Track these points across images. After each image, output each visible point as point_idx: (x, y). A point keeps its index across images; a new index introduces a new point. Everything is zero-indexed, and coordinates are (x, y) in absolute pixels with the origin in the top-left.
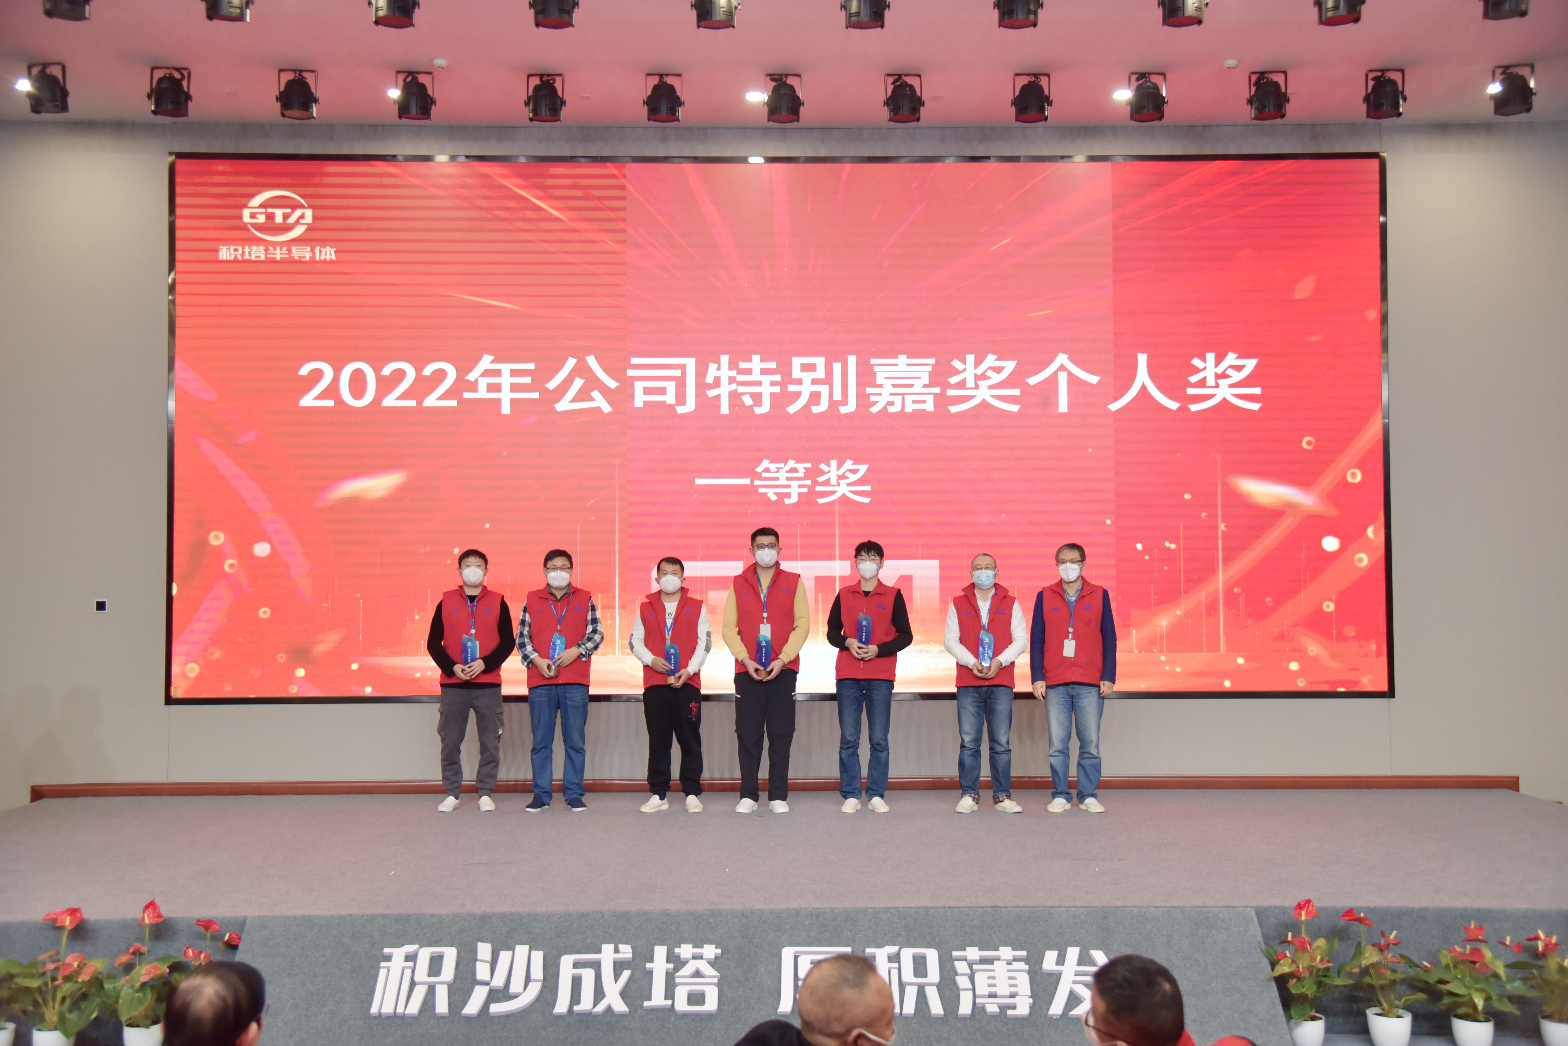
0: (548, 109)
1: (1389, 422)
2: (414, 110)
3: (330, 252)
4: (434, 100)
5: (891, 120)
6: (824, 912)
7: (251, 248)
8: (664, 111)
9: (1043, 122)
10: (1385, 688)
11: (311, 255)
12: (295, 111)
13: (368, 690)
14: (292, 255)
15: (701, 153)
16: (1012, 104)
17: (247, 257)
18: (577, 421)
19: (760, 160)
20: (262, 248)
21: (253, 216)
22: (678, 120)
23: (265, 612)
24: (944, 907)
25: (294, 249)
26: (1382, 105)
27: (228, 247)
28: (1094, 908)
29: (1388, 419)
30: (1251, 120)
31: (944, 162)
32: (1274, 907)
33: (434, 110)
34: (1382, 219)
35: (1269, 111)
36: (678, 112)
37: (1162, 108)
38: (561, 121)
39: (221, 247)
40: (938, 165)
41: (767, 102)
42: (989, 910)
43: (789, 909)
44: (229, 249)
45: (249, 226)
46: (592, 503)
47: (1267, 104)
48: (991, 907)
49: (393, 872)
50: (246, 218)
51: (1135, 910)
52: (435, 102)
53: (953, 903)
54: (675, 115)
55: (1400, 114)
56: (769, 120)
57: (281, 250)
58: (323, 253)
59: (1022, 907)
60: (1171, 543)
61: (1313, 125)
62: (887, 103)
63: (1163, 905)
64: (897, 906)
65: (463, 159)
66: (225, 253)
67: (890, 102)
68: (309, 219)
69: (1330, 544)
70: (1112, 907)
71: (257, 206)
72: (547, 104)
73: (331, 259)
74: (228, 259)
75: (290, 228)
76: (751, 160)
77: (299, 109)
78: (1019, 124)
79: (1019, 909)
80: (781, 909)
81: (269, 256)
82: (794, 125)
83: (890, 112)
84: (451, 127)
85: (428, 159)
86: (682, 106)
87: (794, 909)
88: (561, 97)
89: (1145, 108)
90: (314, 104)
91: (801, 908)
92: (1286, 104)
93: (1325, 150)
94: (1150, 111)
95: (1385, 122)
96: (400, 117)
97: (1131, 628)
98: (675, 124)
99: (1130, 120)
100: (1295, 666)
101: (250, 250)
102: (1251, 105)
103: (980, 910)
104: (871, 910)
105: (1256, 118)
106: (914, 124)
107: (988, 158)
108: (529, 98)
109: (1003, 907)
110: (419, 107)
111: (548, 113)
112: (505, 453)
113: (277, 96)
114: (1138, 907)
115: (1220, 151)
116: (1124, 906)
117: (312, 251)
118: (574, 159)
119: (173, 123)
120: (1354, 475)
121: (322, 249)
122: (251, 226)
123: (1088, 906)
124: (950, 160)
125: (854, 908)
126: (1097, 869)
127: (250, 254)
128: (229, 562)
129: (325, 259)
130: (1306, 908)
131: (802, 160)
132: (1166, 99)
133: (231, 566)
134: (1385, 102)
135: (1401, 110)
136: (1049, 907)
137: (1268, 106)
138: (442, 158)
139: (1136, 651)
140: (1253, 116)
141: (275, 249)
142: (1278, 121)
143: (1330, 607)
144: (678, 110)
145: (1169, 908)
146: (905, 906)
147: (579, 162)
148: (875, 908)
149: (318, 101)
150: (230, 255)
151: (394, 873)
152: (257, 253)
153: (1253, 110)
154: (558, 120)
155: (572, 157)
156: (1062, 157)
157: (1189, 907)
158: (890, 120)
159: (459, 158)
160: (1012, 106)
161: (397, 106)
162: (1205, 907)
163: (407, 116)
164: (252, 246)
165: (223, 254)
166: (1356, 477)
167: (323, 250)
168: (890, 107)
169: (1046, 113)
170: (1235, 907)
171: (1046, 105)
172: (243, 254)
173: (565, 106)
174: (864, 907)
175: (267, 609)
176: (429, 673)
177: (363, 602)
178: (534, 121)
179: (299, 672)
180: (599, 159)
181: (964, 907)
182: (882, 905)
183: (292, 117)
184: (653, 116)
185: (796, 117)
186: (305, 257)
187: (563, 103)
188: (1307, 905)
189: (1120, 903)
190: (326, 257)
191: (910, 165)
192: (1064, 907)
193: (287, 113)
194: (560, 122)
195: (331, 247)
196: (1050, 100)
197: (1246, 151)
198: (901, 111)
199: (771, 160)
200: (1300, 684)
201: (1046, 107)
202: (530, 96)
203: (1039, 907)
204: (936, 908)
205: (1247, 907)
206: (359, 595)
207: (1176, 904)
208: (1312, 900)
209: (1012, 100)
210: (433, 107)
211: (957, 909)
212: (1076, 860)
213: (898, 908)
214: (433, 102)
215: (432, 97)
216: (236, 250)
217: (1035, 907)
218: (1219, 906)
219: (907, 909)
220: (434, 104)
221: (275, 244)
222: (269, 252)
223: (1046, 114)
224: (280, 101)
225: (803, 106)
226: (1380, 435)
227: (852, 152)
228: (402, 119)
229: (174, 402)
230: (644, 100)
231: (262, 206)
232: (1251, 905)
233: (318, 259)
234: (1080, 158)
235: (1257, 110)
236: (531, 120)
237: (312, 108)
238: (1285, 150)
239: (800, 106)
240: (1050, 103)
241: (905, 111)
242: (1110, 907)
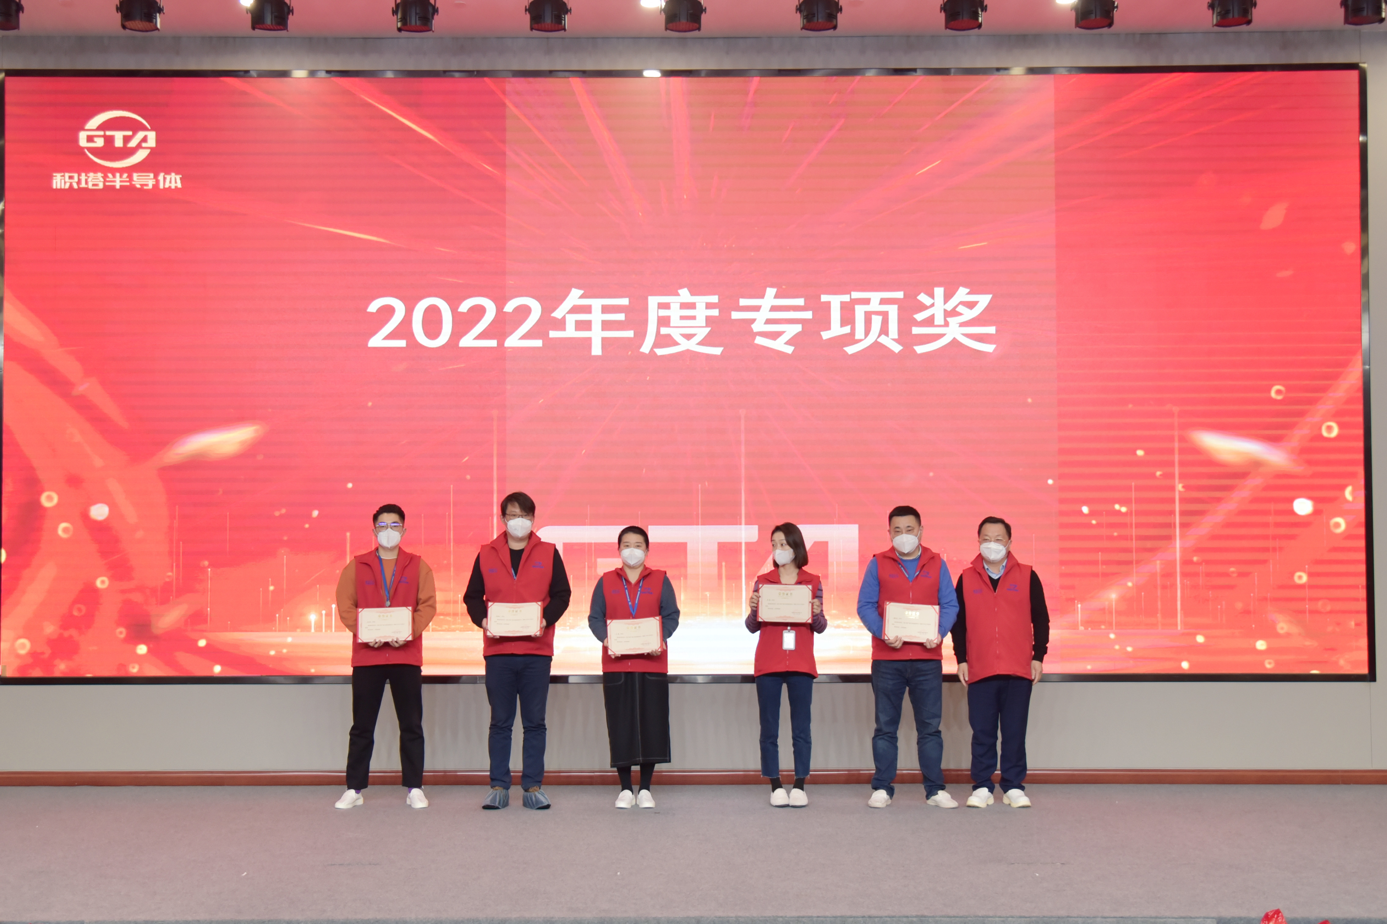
0: (419, 17)
1: (1370, 368)
2: (268, 20)
3: (176, 179)
4: (291, 9)
5: (804, 28)
6: (728, 921)
7: (88, 175)
8: (548, 20)
9: (976, 30)
10: (1365, 671)
11: (154, 183)
12: (137, 22)
13: (217, 669)
14: (133, 183)
15: (590, 66)
16: (941, 9)
17: (83, 185)
18: (451, 367)
19: (657, 74)
20: (100, 175)
21: (90, 139)
22: (565, 29)
23: (103, 582)
24: (863, 917)
25: (135, 176)
26: (1361, 10)
27: (63, 174)
28: (1033, 919)
29: (1369, 365)
30: (1213, 26)
31: (863, 74)
32: (1238, 918)
33: (291, 20)
34: (1361, 139)
35: (1233, 16)
36: (565, 20)
37: (1111, 13)
38: (433, 31)
39: (54, 174)
40: (857, 78)
41: (664, 8)
42: (915, 919)
43: (688, 917)
44: (63, 176)
45: (86, 150)
46: (467, 460)
47: (1231, 8)
48: (917, 916)
49: (245, 873)
50: (83, 142)
51: (1080, 920)
52: (292, 11)
53: (873, 912)
54: (561, 23)
55: (1382, 20)
56: (666, 29)
57: (121, 177)
58: (168, 181)
59: (951, 917)
60: (1121, 506)
61: (1283, 32)
62: (799, 9)
63: (1112, 915)
64: (810, 915)
65: (323, 74)
66: (60, 181)
67: (803, 8)
68: (152, 142)
69: (1303, 507)
70: (1054, 918)
71: (95, 128)
72: (418, 11)
73: (176, 187)
74: (63, 187)
75: (130, 152)
76: (647, 73)
77: (141, 20)
78: (949, 32)
79: (948, 919)
80: (679, 917)
81: (107, 184)
82: (695, 33)
83: (804, 19)
84: (310, 39)
85: (284, 74)
86: (569, 13)
87: (694, 918)
88: (433, 3)
89: (1092, 13)
90: (158, 14)
91: (702, 917)
92: (1253, 9)
93: (1296, 60)
94: (1098, 17)
95: (1366, 28)
96: (253, 28)
97: (1076, 601)
98: (561, 33)
99: (1076, 27)
100: (1262, 645)
101: (87, 178)
102: (1213, 9)
103: (905, 920)
104: (781, 919)
105: (1217, 25)
106: (830, 32)
107: (914, 70)
108: (397, 6)
109: (930, 917)
110: (275, 17)
111: (418, 23)
112: (370, 404)
113: (117, 5)
114: (1084, 917)
115: (1177, 62)
116: (1068, 917)
117: (156, 177)
118: (447, 73)
119: (3, 36)
120: (1329, 429)
121: (166, 176)
122: (88, 150)
123: (1027, 916)
124: (870, 74)
125: (762, 917)
126: (1037, 875)
127: (87, 182)
128: (63, 525)
129: (170, 187)
130: (1274, 919)
131: (703, 74)
132: (1116, 3)
133: (65, 530)
134: (1365, 6)
135: (1383, 15)
136: (983, 917)
137: (1232, 11)
138: (300, 74)
139: (1082, 628)
140: (1215, 22)
141: (114, 176)
142: (1244, 28)
143: (1302, 578)
144: (565, 18)
145: (1118, 919)
146: (819, 915)
147: (453, 77)
148: (786, 917)
149: (163, 10)
150: (65, 183)
151: (246, 875)
152: (94, 181)
153: (1215, 16)
154: (430, 30)
155: (445, 72)
156: (998, 69)
157: (1142, 918)
158: (802, 29)
159: (319, 73)
160: (941, 12)
161: (250, 15)
162: (1160, 918)
163: (261, 26)
164: (89, 173)
165: (56, 182)
166: (1332, 430)
167: (168, 177)
168: (803, 14)
169: (980, 19)
170: (1194, 918)
171: (980, 10)
172: (79, 182)
173: (437, 14)
174: (773, 916)
175: (105, 579)
176: (285, 651)
177: (211, 571)
178: (403, 32)
179: (141, 649)
180: (475, 73)
181: (886, 917)
182: (795, 914)
183: (133, 28)
184: (536, 25)
185: (697, 26)
186: (147, 185)
187: (435, 11)
188: (1276, 916)
189: (1063, 913)
190: (170, 185)
191: (825, 78)
192: (1000, 917)
193: (127, 24)
194: (431, 32)
195: (177, 174)
196: (985, 4)
197: (1207, 62)
198: (815, 19)
199: (669, 74)
200: (1268, 666)
201: (980, 13)
202: (399, 4)
203: (971, 917)
204: (854, 917)
205: (1208, 918)
206: (206, 563)
207: (1127, 914)
208: (1281, 910)
209: (941, 5)
210: (290, 16)
211: (878, 919)
212: (1012, 864)
213: (812, 917)
214: (290, 11)
215: (289, 5)
216: (71, 178)
217: (967, 917)
218: (1176, 917)
219: (822, 919)
220: (291, 13)
221: (113, 171)
222: (108, 179)
223: (980, 21)
224: (120, 11)
225: (705, 12)
226: (1359, 384)
227: (760, 64)
228: (256, 30)
229: (3, 347)
230: (526, 7)
231: (100, 128)
232: (1213, 915)
233: (161, 186)
234: (1017, 71)
235: (1219, 15)
236: (400, 30)
237: (156, 19)
238: (1252, 61)
239: (702, 12)
240: (984, 9)
241: (820, 19)
242: (1052, 917)
